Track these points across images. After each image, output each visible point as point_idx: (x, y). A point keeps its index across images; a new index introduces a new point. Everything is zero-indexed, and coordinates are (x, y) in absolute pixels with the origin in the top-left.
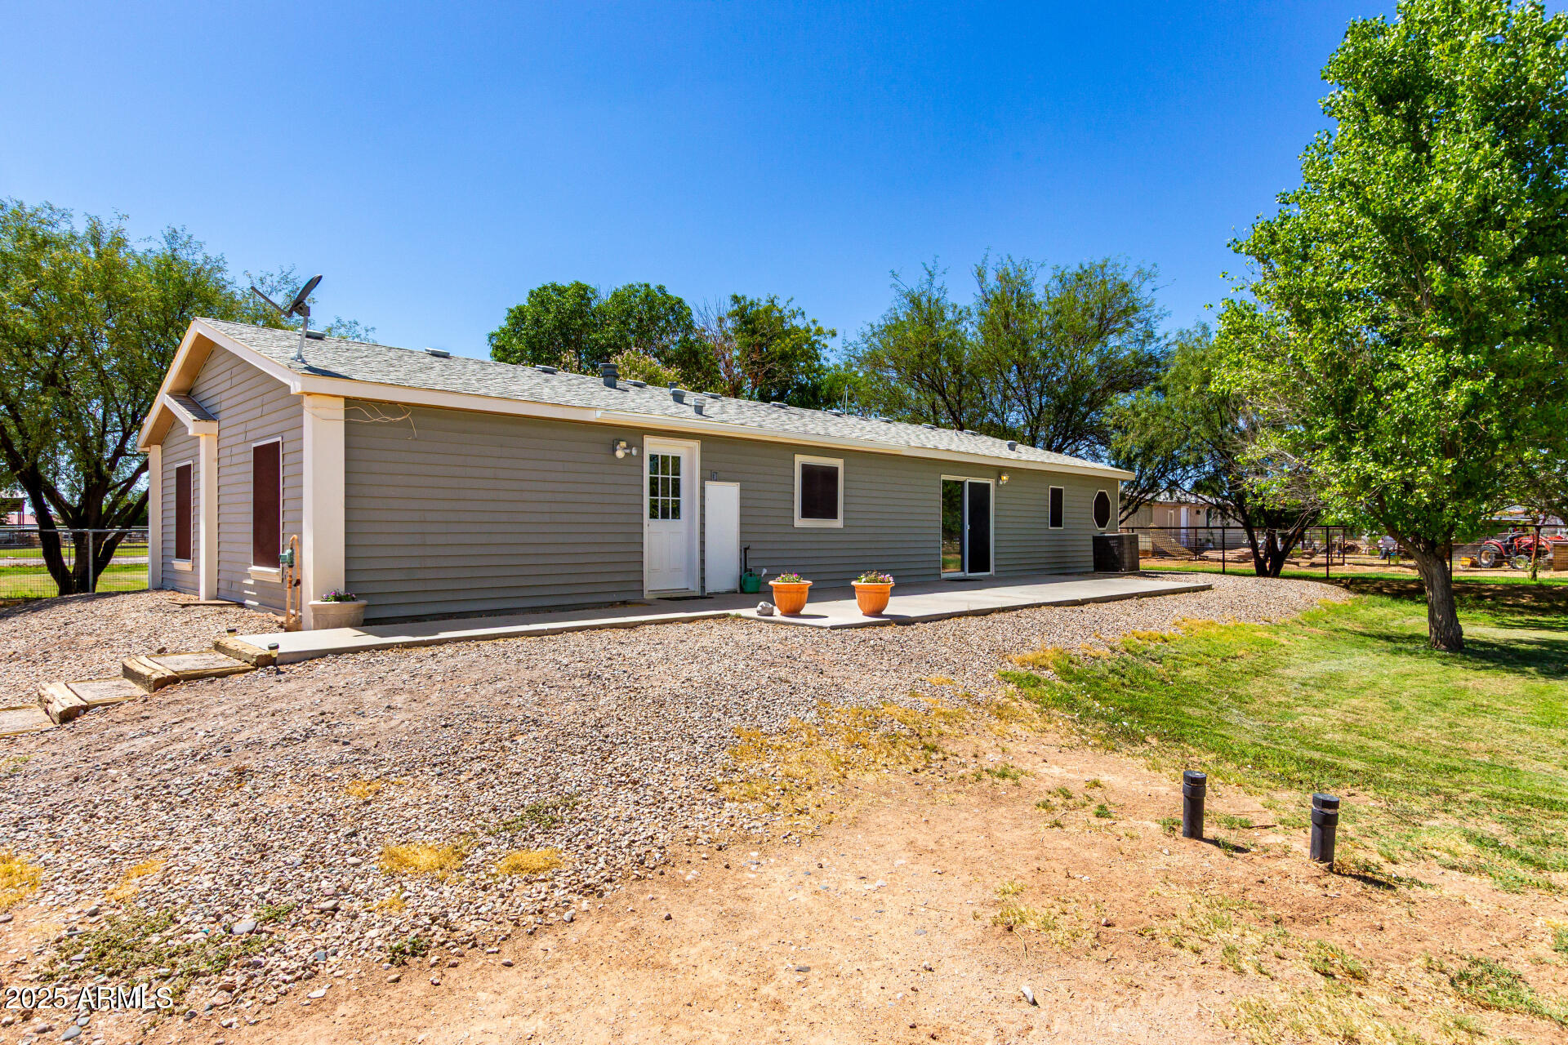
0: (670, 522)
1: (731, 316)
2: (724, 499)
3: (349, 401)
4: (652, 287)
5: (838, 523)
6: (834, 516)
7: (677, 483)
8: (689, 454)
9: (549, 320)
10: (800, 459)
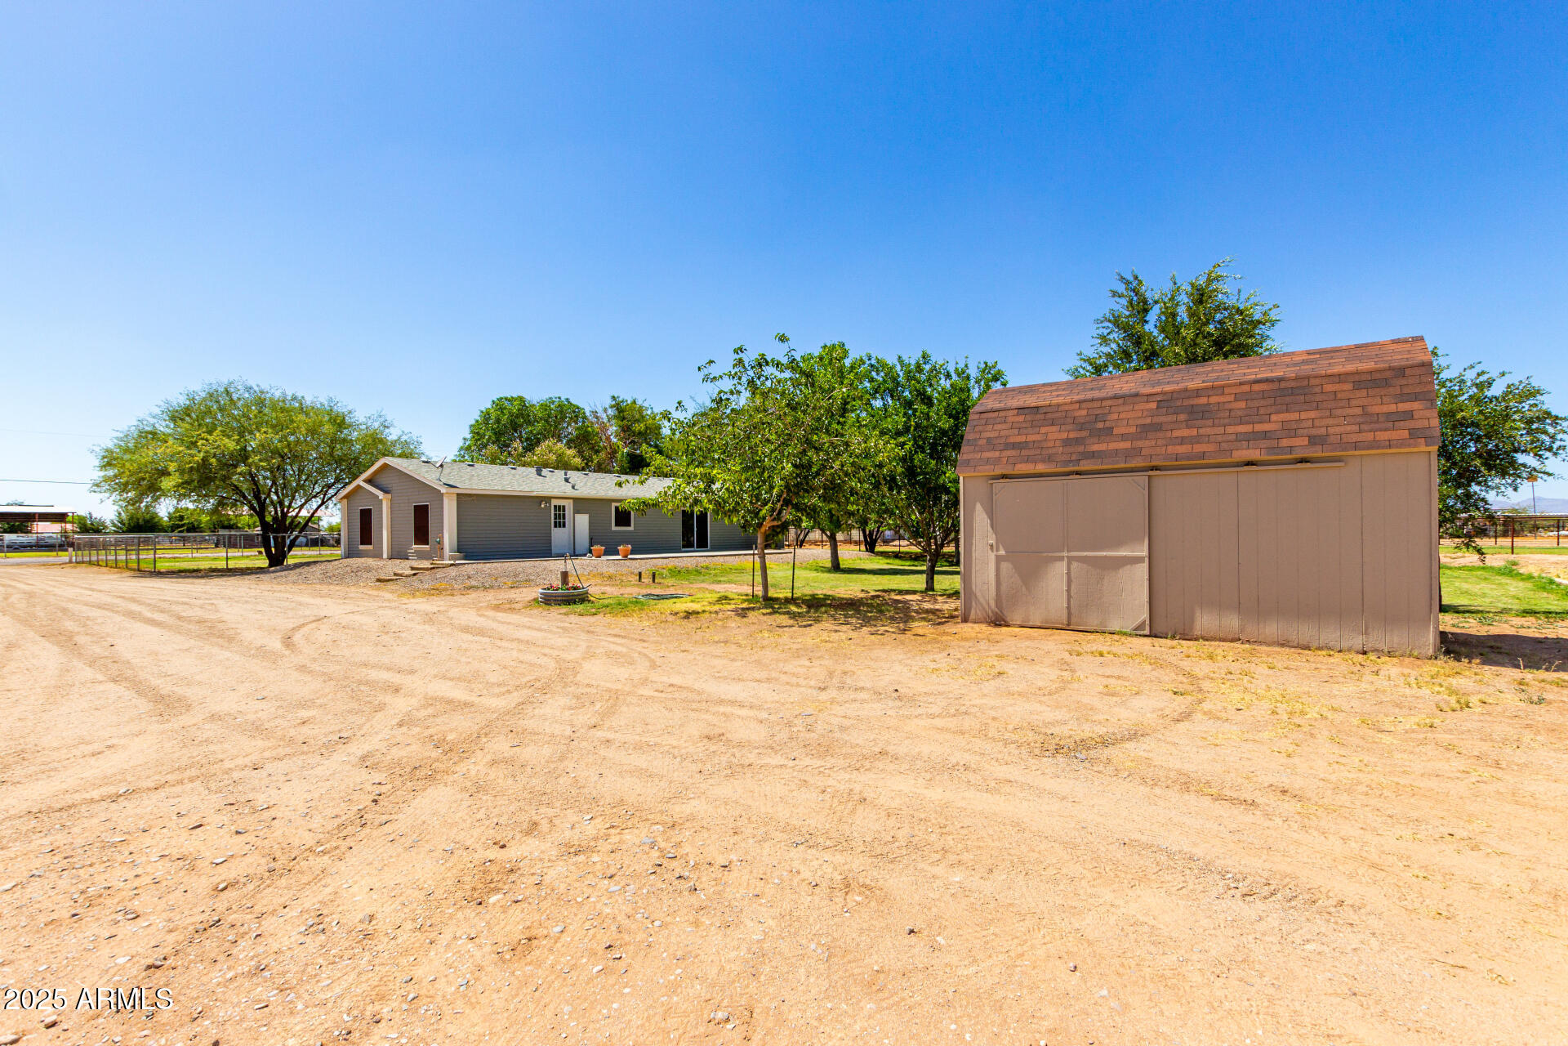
0: (562, 529)
1: (611, 407)
2: (583, 521)
3: (458, 494)
4: (563, 399)
5: (631, 528)
6: (630, 525)
7: (564, 515)
8: (569, 506)
9: (505, 419)
10: (614, 505)
